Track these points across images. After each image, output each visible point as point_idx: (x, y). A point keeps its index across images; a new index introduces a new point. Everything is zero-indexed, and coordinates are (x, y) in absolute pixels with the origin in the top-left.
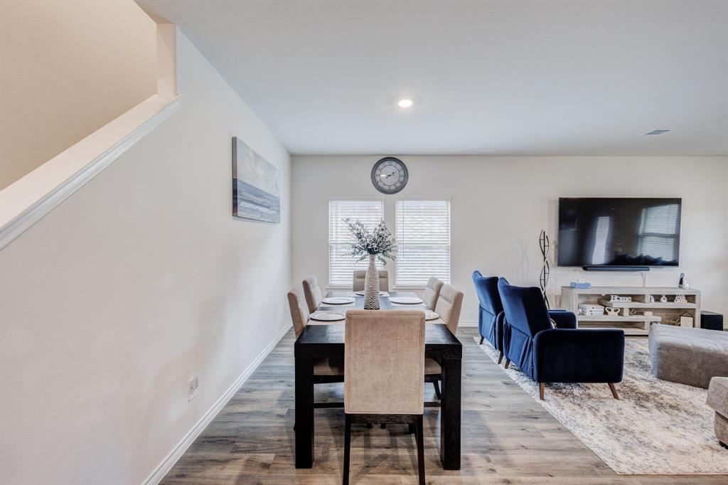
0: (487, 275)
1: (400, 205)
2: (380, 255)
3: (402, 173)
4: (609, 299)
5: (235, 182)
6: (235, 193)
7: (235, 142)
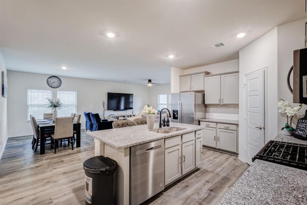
0: (87, 112)
1: (58, 92)
2: (58, 107)
3: (59, 82)
4: (118, 117)
5: (3, 86)
6: (3, 89)
7: (3, 73)
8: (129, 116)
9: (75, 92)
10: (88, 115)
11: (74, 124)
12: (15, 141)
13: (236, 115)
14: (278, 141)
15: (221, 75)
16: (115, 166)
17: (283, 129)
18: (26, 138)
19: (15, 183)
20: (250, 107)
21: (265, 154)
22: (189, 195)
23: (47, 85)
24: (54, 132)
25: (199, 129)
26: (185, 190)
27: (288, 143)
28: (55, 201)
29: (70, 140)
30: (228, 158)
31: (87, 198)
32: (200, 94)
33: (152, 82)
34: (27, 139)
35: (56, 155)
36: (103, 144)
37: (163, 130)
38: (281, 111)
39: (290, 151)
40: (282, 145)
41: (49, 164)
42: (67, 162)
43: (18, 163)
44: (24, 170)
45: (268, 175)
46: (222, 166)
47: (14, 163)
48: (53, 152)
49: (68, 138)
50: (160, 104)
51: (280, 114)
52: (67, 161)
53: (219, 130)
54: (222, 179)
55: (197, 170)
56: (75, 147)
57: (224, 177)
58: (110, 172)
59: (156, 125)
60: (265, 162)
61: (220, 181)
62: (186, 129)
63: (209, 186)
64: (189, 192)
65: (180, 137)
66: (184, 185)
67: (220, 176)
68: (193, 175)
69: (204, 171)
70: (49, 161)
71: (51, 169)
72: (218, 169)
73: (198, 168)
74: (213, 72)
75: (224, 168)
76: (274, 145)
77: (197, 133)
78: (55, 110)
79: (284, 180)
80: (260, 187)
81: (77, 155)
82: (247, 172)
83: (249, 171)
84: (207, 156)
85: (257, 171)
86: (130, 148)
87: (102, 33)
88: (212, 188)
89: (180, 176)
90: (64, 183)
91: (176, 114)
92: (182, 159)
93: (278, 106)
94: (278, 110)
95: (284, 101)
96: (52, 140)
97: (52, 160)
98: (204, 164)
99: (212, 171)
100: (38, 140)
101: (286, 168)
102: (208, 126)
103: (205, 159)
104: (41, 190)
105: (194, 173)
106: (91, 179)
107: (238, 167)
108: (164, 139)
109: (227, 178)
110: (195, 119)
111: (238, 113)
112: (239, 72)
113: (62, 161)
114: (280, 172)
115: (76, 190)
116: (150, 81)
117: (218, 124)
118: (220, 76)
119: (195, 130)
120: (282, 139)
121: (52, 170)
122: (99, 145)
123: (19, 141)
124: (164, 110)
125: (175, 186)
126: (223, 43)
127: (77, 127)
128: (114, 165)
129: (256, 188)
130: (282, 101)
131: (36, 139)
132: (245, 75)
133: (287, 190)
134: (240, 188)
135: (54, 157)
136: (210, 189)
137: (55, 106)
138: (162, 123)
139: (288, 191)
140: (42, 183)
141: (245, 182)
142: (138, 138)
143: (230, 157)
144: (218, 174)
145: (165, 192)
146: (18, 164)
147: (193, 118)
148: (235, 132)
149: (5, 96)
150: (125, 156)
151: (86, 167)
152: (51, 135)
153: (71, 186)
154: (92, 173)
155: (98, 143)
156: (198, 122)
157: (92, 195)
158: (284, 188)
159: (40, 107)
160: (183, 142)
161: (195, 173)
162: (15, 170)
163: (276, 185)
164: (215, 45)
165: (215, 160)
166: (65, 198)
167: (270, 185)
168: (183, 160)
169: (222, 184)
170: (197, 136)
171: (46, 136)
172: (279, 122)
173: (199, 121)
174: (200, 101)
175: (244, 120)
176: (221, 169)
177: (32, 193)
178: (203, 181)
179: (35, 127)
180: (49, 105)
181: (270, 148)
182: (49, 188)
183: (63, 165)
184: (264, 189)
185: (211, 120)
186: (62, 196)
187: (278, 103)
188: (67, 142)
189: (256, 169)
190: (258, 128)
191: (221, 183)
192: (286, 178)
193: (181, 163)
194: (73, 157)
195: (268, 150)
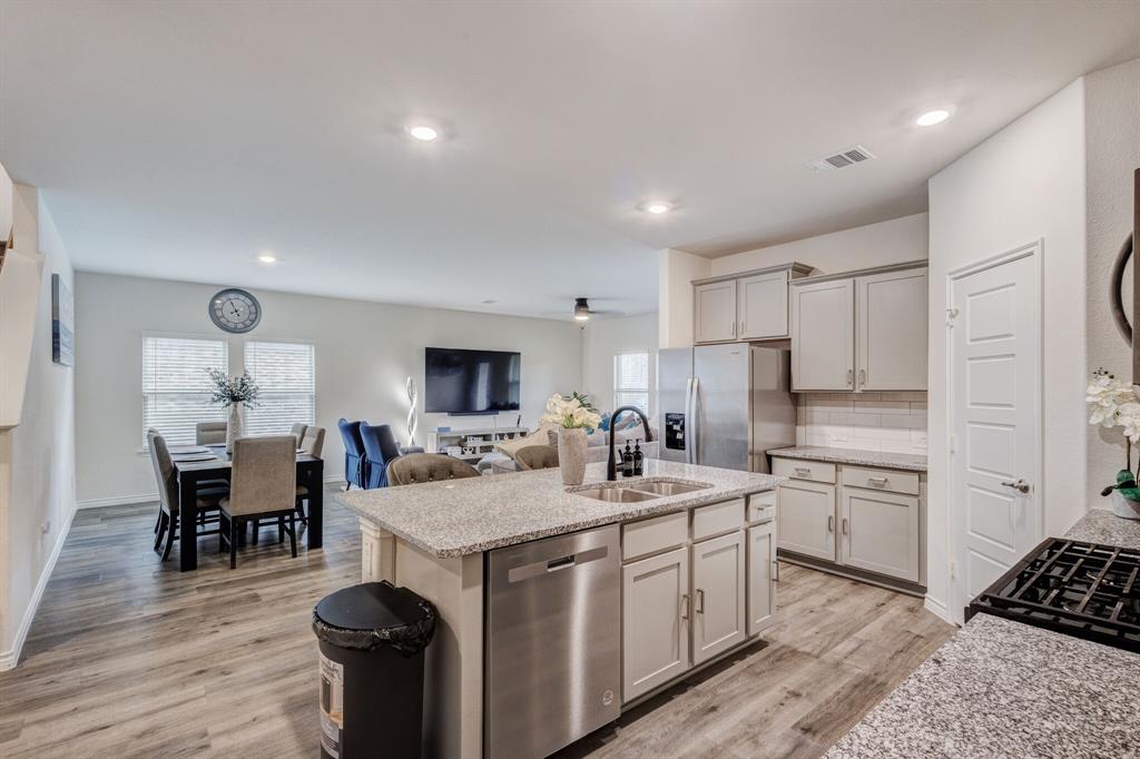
0: (349, 421)
1: (250, 346)
2: (245, 402)
3: (253, 309)
4: (465, 440)
5: (56, 324)
6: (56, 336)
7: (55, 279)
8: (503, 435)
9: (306, 348)
10: (353, 430)
11: (298, 464)
12: (98, 520)
13: (916, 435)
14: (1085, 540)
15: (857, 278)
16: (429, 623)
17: (1107, 492)
18: (136, 510)
19: (87, 671)
20: (972, 404)
21: (1018, 594)
22: (718, 742)
23: (211, 322)
24: (228, 493)
25: (761, 488)
26: (699, 723)
27: (1122, 551)
28: (219, 744)
29: (287, 521)
30: (883, 604)
31: (328, 739)
32: (774, 351)
33: (590, 309)
34: (141, 514)
35: (234, 575)
36: (392, 541)
37: (621, 490)
38: (1100, 420)
39: (1126, 581)
40: (1094, 558)
41: (205, 608)
42: (272, 603)
43: (103, 598)
44: (122, 626)
45: (1018, 678)
46: (855, 635)
47: (91, 600)
48: (223, 562)
49: (280, 514)
50: (619, 391)
51: (1097, 432)
52: (273, 597)
53: (846, 493)
54: (856, 686)
55: (753, 646)
56: (303, 548)
57: (861, 679)
58: (408, 645)
59: (595, 472)
60: (1013, 624)
61: (844, 692)
62: (712, 486)
63: (800, 710)
64: (716, 732)
65: (684, 518)
66: (699, 703)
67: (844, 672)
68: (739, 666)
69: (784, 650)
70: (208, 595)
71: (214, 626)
72: (840, 647)
73: (760, 641)
74: (823, 265)
75: (862, 643)
76: (1063, 557)
77: (755, 501)
78: (235, 411)
79: (1087, 705)
80: (977, 728)
81: (310, 578)
82: (931, 664)
83: (939, 662)
84: (798, 593)
85: (976, 661)
86: (486, 554)
87: (394, 127)
88: (809, 721)
89: (686, 667)
90: (254, 680)
91: (677, 427)
92: (692, 603)
93: (1090, 399)
94: (1089, 414)
95: (1112, 377)
96: (223, 519)
97: (219, 593)
98: (786, 626)
99: (816, 652)
100: (174, 521)
101: (1100, 654)
102: (805, 476)
103: (788, 604)
104: (173, 701)
105: (742, 660)
106: (340, 667)
107: (920, 642)
108: (618, 526)
109: (873, 681)
110: (750, 447)
111: (923, 427)
112: (927, 265)
113: (256, 598)
114: (1071, 669)
115: (293, 707)
116: (582, 303)
117: (846, 470)
118: (851, 280)
119: (746, 492)
120: (1103, 532)
121: (215, 629)
122: (376, 544)
123: (113, 522)
124: (625, 414)
125: (665, 705)
126: (862, 149)
127: (310, 476)
128: (425, 619)
129: (959, 731)
130: (1105, 380)
131: (169, 514)
132: (950, 274)
133: (1093, 746)
134: (891, 730)
135: (228, 583)
136: (803, 725)
137: (236, 395)
138: (619, 461)
139: (1098, 752)
140: (180, 675)
141: (915, 706)
142: (518, 517)
143: (890, 598)
144: (837, 665)
145: (622, 727)
146: (102, 601)
147: (745, 443)
148: (913, 502)
149: (63, 360)
150: (466, 585)
151: (323, 622)
152: (218, 501)
153: (278, 691)
154: (342, 647)
155: (373, 534)
156: (763, 460)
157: (341, 727)
158: (1081, 739)
159: (188, 399)
160: (697, 536)
161: (745, 658)
162: (89, 626)
163: (1047, 724)
164: (829, 160)
165: (831, 609)
166: (255, 734)
167: (1020, 721)
168: (697, 607)
169: (851, 705)
170: (754, 516)
171: (200, 503)
172: (1092, 463)
173: (769, 458)
174: (772, 380)
175: (949, 454)
176: (853, 645)
177: (142, 711)
178: (775, 693)
179: (164, 474)
180: (215, 394)
181: (1042, 570)
182: (203, 692)
183: (257, 612)
184: (995, 739)
185: (815, 454)
186: (244, 726)
187: (1089, 385)
188: (275, 528)
189: (974, 652)
190: (1012, 485)
191: (848, 700)
192: (1094, 696)
193: (689, 617)
194: (290, 585)
195: (1033, 579)
